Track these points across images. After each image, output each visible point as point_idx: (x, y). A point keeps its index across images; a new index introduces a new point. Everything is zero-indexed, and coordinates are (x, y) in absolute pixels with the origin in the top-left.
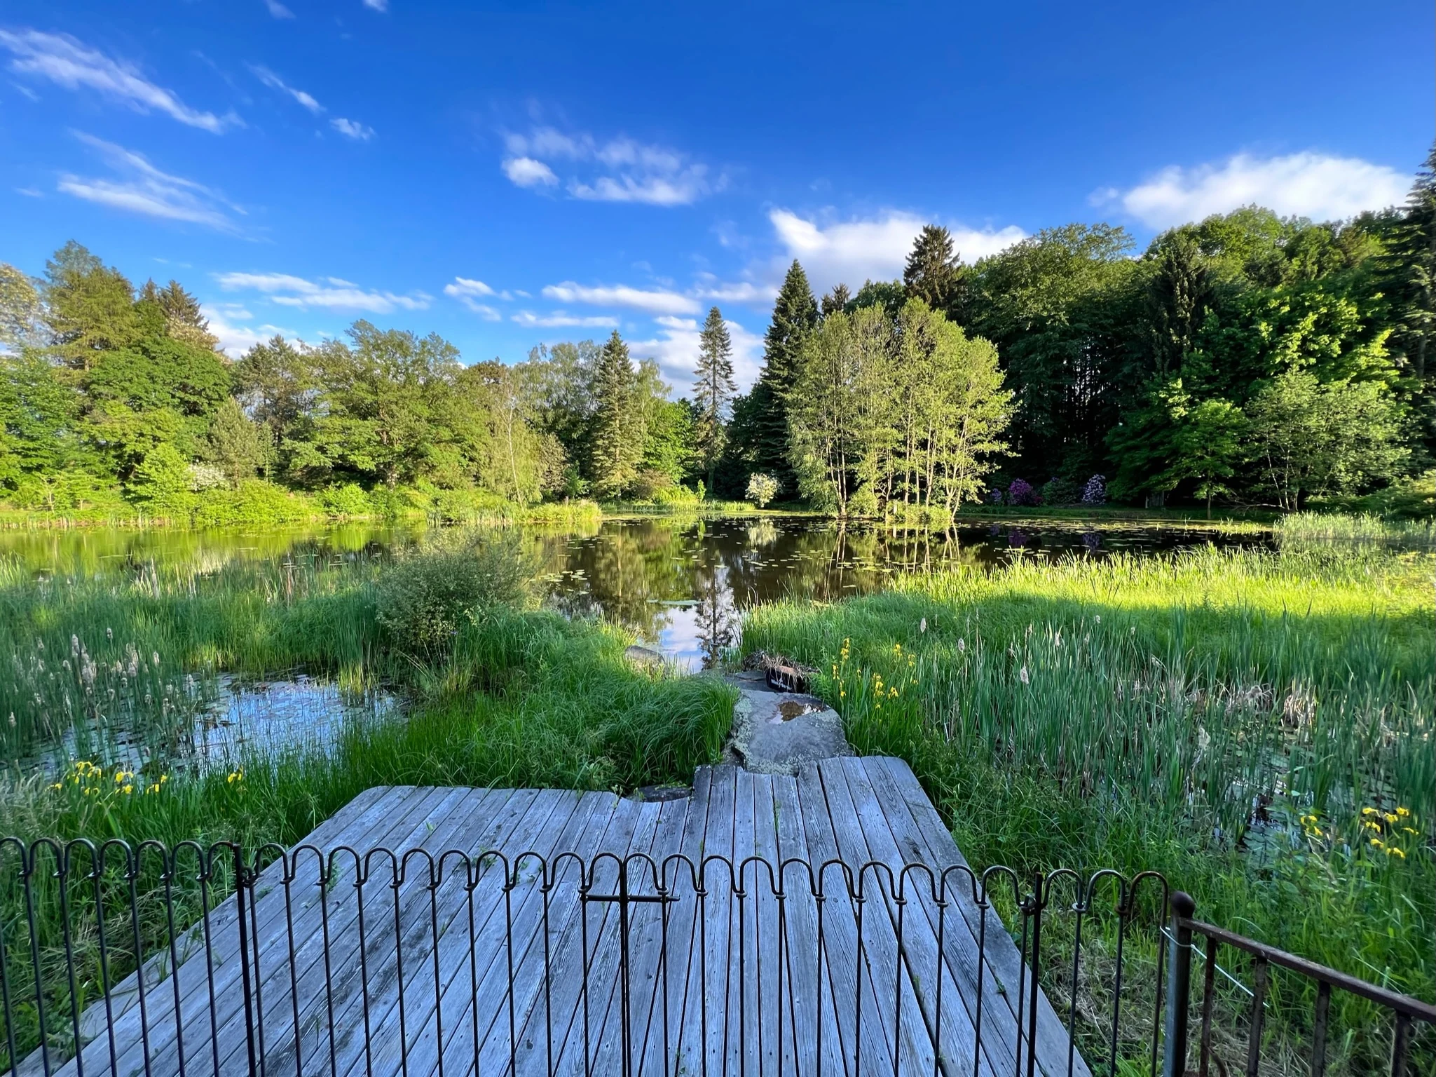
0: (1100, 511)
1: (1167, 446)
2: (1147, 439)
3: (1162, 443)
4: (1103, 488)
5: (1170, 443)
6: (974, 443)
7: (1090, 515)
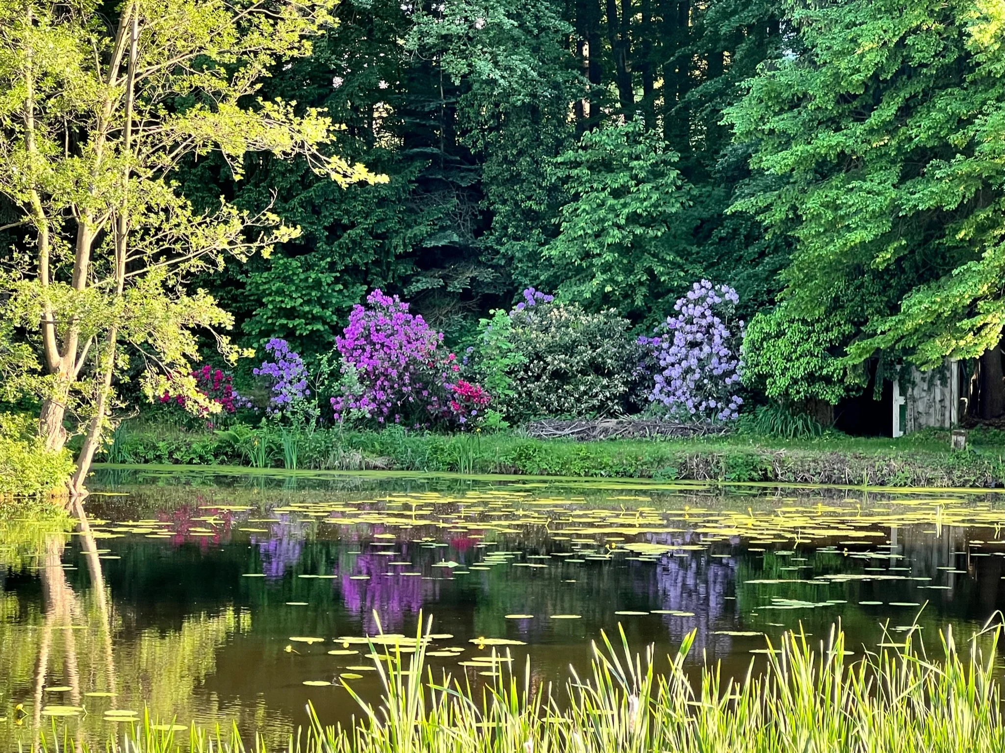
0: (725, 449)
1: (962, 165)
2: (890, 128)
3: (946, 152)
4: (733, 343)
5: (969, 150)
6: (174, 105)
7: (686, 472)
